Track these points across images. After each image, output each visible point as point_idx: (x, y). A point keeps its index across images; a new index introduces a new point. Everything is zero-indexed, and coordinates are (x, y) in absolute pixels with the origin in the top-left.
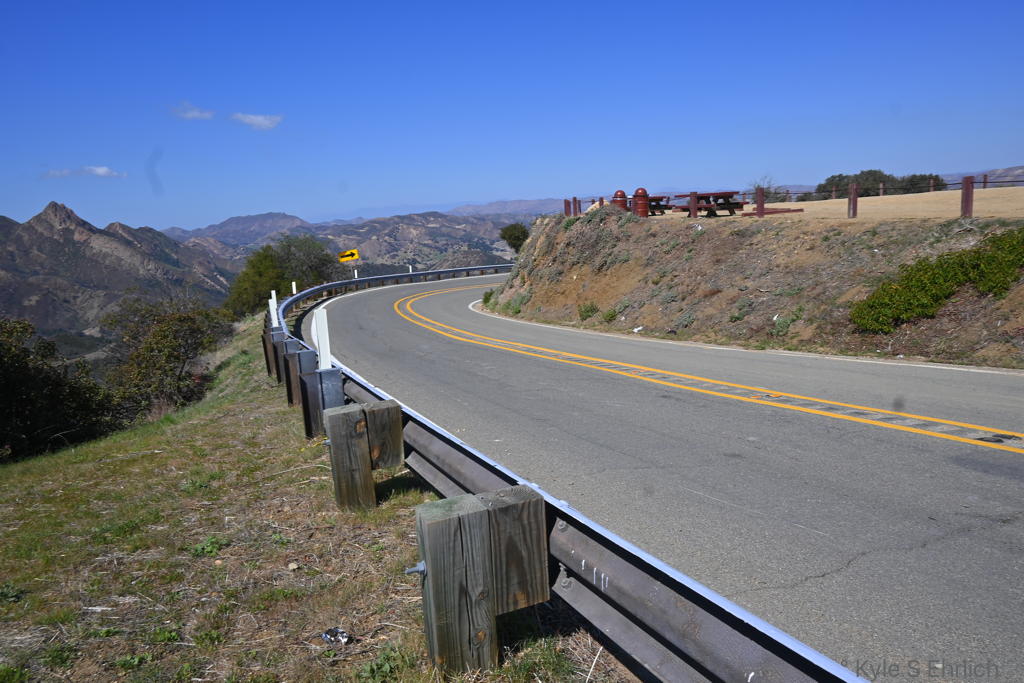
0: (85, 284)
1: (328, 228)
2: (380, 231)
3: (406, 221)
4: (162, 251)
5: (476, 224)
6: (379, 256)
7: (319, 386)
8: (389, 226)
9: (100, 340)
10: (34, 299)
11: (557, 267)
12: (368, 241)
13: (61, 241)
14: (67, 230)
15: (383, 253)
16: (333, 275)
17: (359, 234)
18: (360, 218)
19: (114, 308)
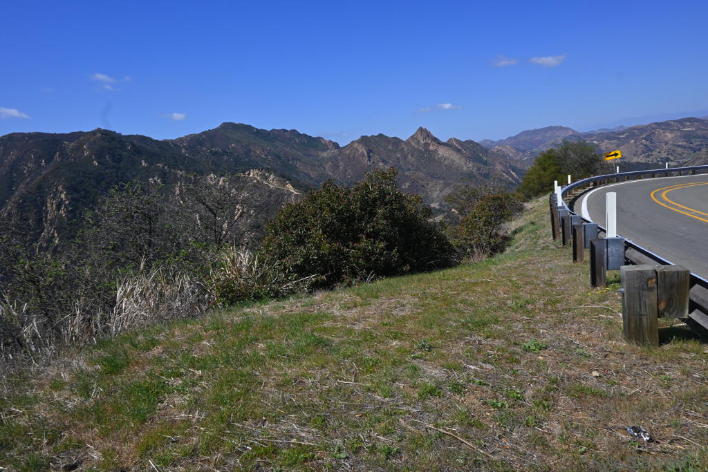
0: (433, 176)
1: (595, 135)
2: (638, 135)
3: (663, 127)
4: (478, 155)
6: (635, 156)
7: (606, 250)
8: (646, 131)
9: (439, 210)
10: (407, 184)
12: (627, 144)
13: (423, 150)
14: (427, 143)
15: (638, 153)
17: (619, 139)
18: (622, 127)
19: (448, 191)
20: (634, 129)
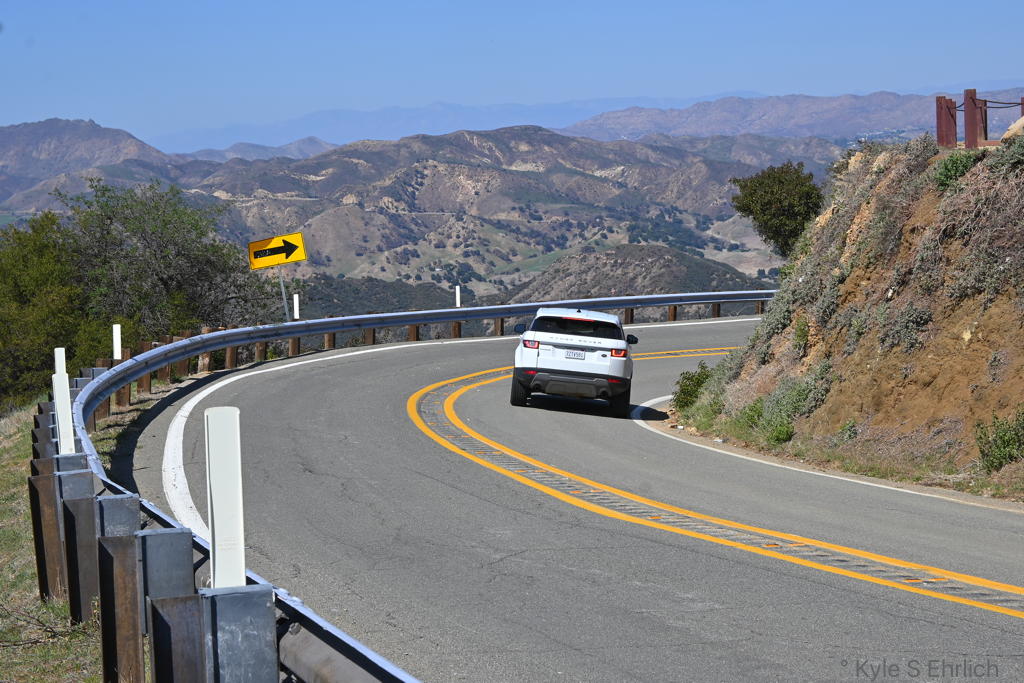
1: (220, 164)
2: (369, 179)
3: (446, 152)
5: (656, 166)
6: (359, 255)
7: (209, 639)
8: (394, 164)
11: (908, 302)
12: (331, 211)
15: (372, 246)
16: (228, 309)
17: (305, 189)
18: (312, 141)
20: (354, 152)
